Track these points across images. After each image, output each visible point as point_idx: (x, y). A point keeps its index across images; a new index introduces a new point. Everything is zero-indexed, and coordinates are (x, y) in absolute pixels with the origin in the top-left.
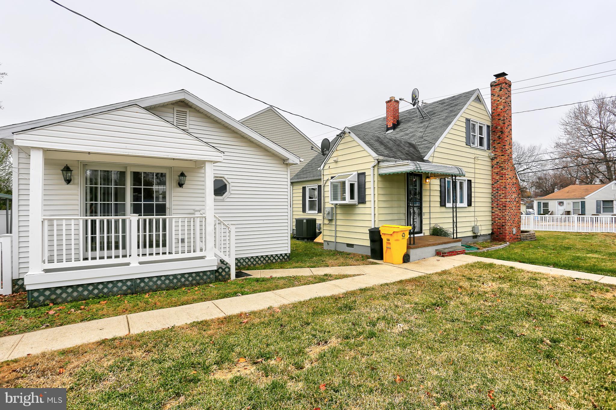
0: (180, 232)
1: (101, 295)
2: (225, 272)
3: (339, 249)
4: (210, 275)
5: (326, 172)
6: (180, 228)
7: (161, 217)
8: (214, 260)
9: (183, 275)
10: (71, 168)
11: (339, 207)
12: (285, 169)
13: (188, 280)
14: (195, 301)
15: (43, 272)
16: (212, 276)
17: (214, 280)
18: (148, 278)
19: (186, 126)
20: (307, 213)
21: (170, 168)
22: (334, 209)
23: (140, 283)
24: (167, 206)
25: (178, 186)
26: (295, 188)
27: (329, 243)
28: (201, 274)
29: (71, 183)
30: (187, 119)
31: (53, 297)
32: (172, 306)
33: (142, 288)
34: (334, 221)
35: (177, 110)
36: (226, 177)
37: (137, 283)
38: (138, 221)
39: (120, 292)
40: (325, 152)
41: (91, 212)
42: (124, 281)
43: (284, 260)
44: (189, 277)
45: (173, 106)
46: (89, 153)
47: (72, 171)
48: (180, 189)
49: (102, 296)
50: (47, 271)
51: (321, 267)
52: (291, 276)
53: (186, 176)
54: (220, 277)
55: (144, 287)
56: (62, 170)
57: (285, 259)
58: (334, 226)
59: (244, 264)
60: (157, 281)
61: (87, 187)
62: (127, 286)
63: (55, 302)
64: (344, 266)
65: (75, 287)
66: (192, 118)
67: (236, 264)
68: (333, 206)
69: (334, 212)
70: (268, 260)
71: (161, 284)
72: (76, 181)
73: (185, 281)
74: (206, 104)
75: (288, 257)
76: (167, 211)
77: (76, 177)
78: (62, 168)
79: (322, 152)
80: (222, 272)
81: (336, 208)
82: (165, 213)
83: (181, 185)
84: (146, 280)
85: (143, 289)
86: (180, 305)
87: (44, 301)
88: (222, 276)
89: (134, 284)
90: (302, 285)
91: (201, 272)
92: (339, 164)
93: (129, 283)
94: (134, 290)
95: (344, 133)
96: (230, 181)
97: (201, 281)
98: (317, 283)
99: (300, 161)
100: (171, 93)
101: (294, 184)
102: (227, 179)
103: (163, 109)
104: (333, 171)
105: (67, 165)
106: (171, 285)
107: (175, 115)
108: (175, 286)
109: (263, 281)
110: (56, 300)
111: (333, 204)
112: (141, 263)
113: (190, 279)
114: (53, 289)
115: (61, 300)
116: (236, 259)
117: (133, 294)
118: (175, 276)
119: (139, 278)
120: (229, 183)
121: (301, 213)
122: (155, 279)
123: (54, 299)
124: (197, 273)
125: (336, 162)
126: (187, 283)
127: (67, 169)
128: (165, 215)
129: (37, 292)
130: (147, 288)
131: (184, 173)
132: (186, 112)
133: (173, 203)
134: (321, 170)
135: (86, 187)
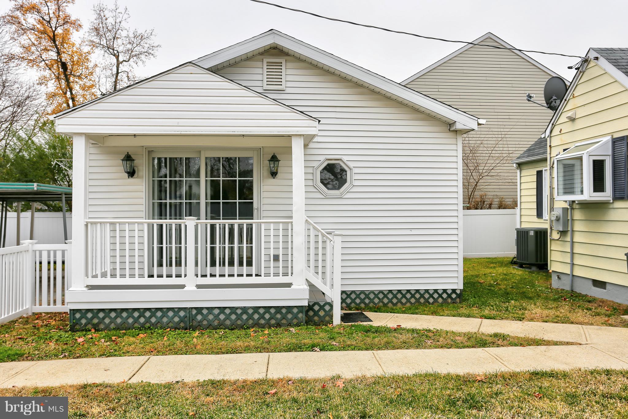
0: (272, 245)
1: (148, 325)
2: (325, 310)
3: (578, 290)
4: (298, 313)
5: (555, 142)
6: (272, 239)
7: (245, 222)
8: (304, 290)
9: (256, 309)
10: (133, 157)
11: (577, 207)
12: (453, 141)
13: (264, 318)
14: (247, 349)
15: (85, 289)
16: (300, 315)
17: (304, 322)
18: (207, 308)
19: (281, 85)
20: (544, 218)
21: (259, 150)
22: (569, 211)
23: (196, 314)
24: (255, 205)
25: (271, 176)
26: (524, 173)
27: (561, 276)
28: (284, 311)
29: (136, 175)
30: (282, 74)
31: (95, 321)
32: (213, 353)
33: (199, 322)
34: (569, 234)
35: (267, 62)
36: (345, 158)
37: (192, 314)
38: (196, 226)
39: (170, 325)
40: (553, 103)
41: (161, 215)
42: (176, 310)
43: (449, 300)
44: (265, 313)
45: (261, 57)
46: (135, 135)
47: (134, 160)
48: (272, 181)
49: (149, 328)
50: (91, 287)
51: (507, 318)
52: (432, 328)
53: (279, 161)
54: (316, 318)
55: (201, 321)
56: (122, 160)
57: (452, 299)
58: (568, 245)
59: (376, 301)
60: (219, 314)
61: (155, 181)
62: (180, 317)
63: (97, 328)
64: (557, 322)
65: (119, 311)
66: (289, 72)
67: (343, 301)
68: (566, 206)
69: (569, 218)
70: (420, 298)
71: (225, 320)
72: (141, 173)
73: (259, 319)
74: (308, 46)
75: (459, 296)
76: (255, 212)
77: (140, 168)
78: (123, 157)
79: (547, 104)
80: (319, 310)
81: (572, 209)
82: (253, 216)
83: (274, 174)
84: (205, 312)
85: (200, 324)
86: (223, 353)
87: (86, 325)
88: (319, 316)
89: (188, 316)
90: (436, 348)
91: (284, 307)
92: (579, 124)
93: (182, 314)
94: (188, 323)
95: (586, 61)
96: (351, 165)
97: (284, 321)
98: (468, 347)
99: (479, 124)
100: (255, 38)
101: (523, 167)
102: (348, 163)
103: (248, 63)
104: (566, 138)
105: (128, 153)
106: (239, 322)
107: (265, 70)
108: (245, 324)
109: (376, 331)
110: (98, 326)
111: (566, 201)
112: (199, 287)
113: (267, 316)
114: (95, 311)
115: (104, 326)
116: (343, 292)
117: (186, 329)
118: (245, 310)
119: (195, 308)
120: (350, 169)
121: (535, 219)
122: (216, 312)
123: (96, 324)
124: (278, 309)
125: (572, 120)
126: (262, 322)
127: (128, 158)
128: (252, 219)
129: (80, 313)
130: (205, 323)
131: (276, 156)
132: (281, 63)
133: (264, 201)
134: (546, 138)
135: (153, 181)
